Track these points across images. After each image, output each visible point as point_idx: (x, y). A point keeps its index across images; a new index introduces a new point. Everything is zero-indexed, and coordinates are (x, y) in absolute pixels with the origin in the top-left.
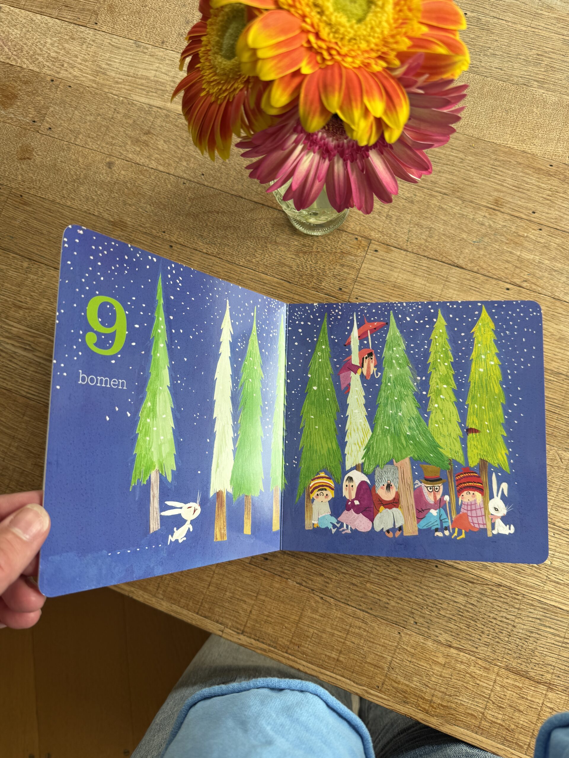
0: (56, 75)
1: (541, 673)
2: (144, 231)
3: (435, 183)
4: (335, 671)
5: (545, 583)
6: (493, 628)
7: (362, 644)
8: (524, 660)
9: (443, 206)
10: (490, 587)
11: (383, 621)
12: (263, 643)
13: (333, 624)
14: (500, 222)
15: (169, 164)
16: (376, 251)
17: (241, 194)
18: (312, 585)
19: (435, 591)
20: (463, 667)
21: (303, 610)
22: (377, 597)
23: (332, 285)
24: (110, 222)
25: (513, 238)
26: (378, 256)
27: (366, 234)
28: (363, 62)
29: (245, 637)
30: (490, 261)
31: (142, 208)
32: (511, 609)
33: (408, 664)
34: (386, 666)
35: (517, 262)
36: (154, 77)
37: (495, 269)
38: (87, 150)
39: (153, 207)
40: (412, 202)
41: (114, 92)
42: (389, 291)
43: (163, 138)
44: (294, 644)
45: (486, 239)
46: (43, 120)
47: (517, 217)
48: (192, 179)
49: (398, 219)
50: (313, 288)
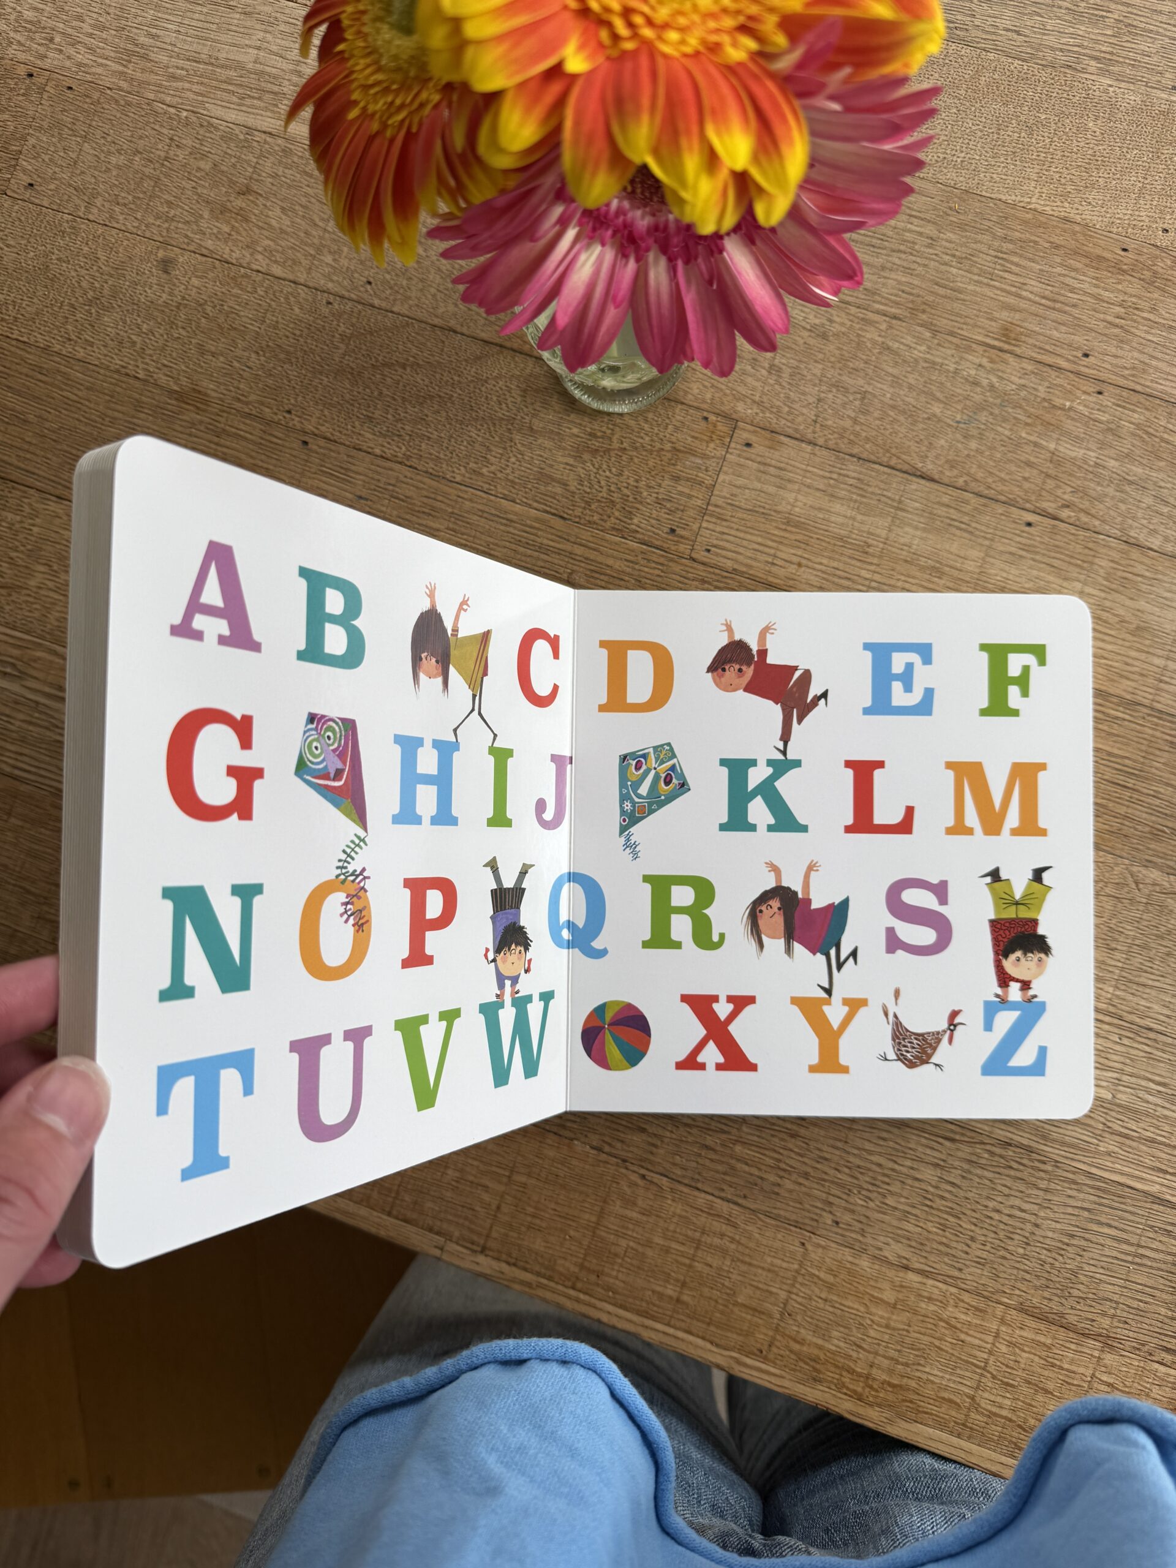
0: (39, 62)
1: (1090, 1316)
2: (247, 410)
3: (874, 294)
4: (672, 1323)
5: (1099, 1137)
6: (994, 1229)
7: (726, 1268)
8: (1055, 1291)
9: (890, 344)
10: (988, 1147)
11: (768, 1220)
12: (525, 1270)
13: (667, 1230)
14: (1013, 378)
15: (294, 262)
16: (748, 445)
17: (452, 323)
18: (623, 1150)
19: (875, 1158)
20: (932, 1308)
21: (605, 1202)
22: (756, 1172)
23: (654, 522)
24: (171, 392)
25: (1041, 412)
26: (753, 456)
27: (724, 408)
28: (703, 42)
29: (489, 1260)
30: (991, 463)
31: (239, 359)
32: (1030, 1192)
33: (821, 1306)
34: (775, 1311)
35: (1048, 464)
36: (255, 62)
37: (1002, 480)
38: (114, 232)
39: (262, 358)
40: (824, 336)
41: (168, 99)
42: (776, 532)
43: (279, 203)
44: (590, 1271)
45: (983, 417)
46: (15, 166)
47: (1050, 366)
48: (346, 294)
49: (795, 373)
50: (614, 528)
